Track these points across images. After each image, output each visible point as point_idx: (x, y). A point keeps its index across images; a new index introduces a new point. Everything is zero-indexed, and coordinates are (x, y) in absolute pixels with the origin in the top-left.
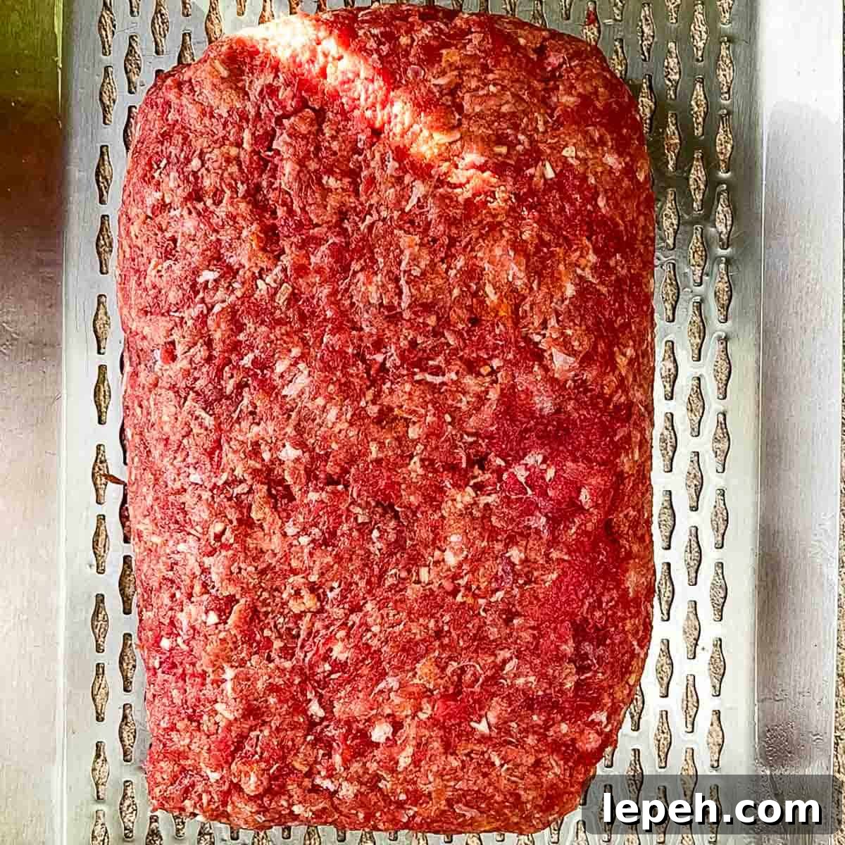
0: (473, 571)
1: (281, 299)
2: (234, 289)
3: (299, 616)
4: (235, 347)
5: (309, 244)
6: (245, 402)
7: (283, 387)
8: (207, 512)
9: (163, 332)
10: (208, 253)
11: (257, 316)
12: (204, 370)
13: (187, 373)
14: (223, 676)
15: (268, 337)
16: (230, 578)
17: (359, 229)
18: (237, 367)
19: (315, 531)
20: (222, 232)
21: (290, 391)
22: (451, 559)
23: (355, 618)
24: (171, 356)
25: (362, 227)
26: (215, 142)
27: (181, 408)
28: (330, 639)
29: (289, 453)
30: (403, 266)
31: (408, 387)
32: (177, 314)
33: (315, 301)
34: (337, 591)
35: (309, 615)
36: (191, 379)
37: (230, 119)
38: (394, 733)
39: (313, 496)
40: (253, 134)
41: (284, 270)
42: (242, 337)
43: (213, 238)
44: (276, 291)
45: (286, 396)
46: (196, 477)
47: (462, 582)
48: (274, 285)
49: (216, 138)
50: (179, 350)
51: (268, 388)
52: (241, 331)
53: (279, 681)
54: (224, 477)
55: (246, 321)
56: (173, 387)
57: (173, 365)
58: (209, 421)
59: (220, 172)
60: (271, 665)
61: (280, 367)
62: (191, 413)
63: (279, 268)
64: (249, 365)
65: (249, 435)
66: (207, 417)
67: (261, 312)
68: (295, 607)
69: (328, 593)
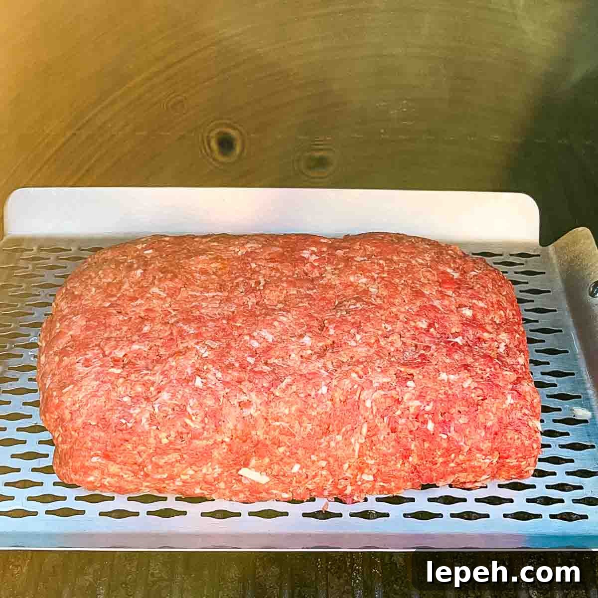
0: (370, 271)
1: (215, 345)
2: (207, 369)
3: (404, 343)
4: (243, 367)
5: (182, 334)
6: (276, 361)
7: (267, 342)
8: (345, 380)
9: (232, 409)
10: (184, 385)
11: (224, 356)
12: (257, 381)
13: (259, 392)
14: (446, 381)
15: (238, 350)
16: (384, 371)
17: (175, 315)
18: (255, 365)
19: (352, 331)
20: (172, 377)
21: (270, 338)
22: (364, 280)
23: (402, 317)
24: (248, 404)
25: (174, 313)
26: (114, 388)
27: (280, 398)
28: (416, 328)
29: (307, 340)
30: (198, 294)
31: (267, 291)
32: (221, 400)
33: (217, 329)
34: (387, 325)
35: (402, 339)
36: (262, 390)
37: (101, 380)
38: (466, 306)
39: (332, 332)
40: (112, 367)
41: (198, 343)
42: (237, 365)
43: (175, 381)
44: (209, 347)
45: (273, 340)
46: (324, 390)
47: (376, 276)
48: (206, 348)
49: (111, 389)
50: (244, 398)
51: (268, 349)
52: (233, 365)
53: (444, 350)
54: (323, 371)
55: (228, 361)
56: (267, 403)
57: (253, 402)
58: (288, 380)
59: (133, 383)
60: (435, 354)
61: (255, 344)
62: (284, 391)
63: (196, 346)
64: (254, 359)
65: (297, 359)
66: (285, 381)
67: (221, 355)
68: (399, 344)
69: (388, 330)
